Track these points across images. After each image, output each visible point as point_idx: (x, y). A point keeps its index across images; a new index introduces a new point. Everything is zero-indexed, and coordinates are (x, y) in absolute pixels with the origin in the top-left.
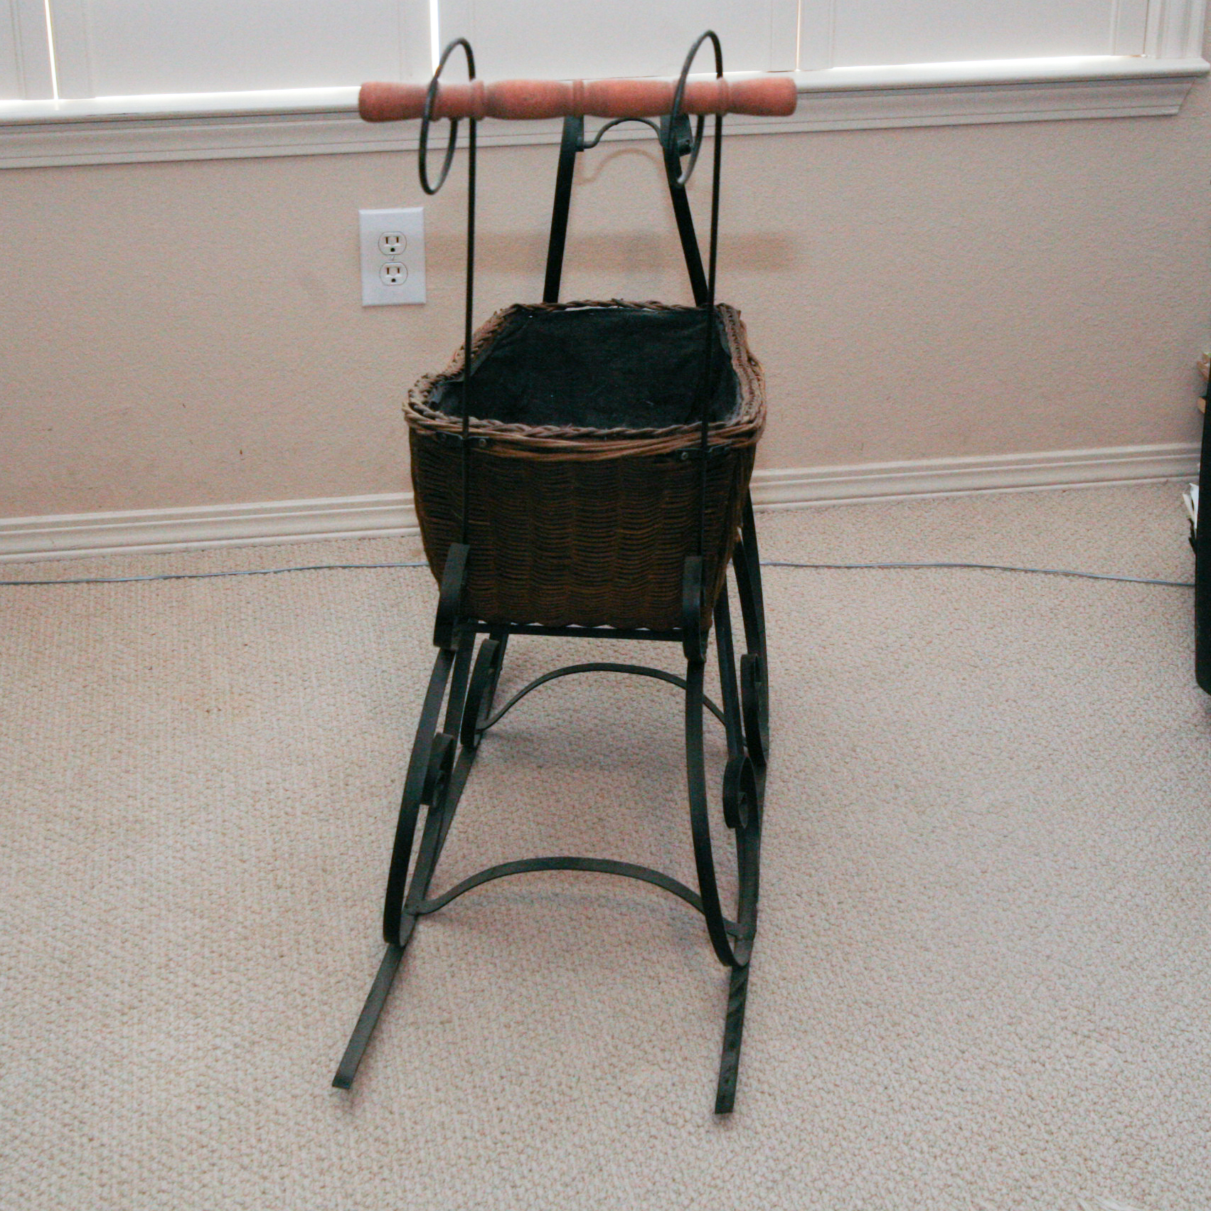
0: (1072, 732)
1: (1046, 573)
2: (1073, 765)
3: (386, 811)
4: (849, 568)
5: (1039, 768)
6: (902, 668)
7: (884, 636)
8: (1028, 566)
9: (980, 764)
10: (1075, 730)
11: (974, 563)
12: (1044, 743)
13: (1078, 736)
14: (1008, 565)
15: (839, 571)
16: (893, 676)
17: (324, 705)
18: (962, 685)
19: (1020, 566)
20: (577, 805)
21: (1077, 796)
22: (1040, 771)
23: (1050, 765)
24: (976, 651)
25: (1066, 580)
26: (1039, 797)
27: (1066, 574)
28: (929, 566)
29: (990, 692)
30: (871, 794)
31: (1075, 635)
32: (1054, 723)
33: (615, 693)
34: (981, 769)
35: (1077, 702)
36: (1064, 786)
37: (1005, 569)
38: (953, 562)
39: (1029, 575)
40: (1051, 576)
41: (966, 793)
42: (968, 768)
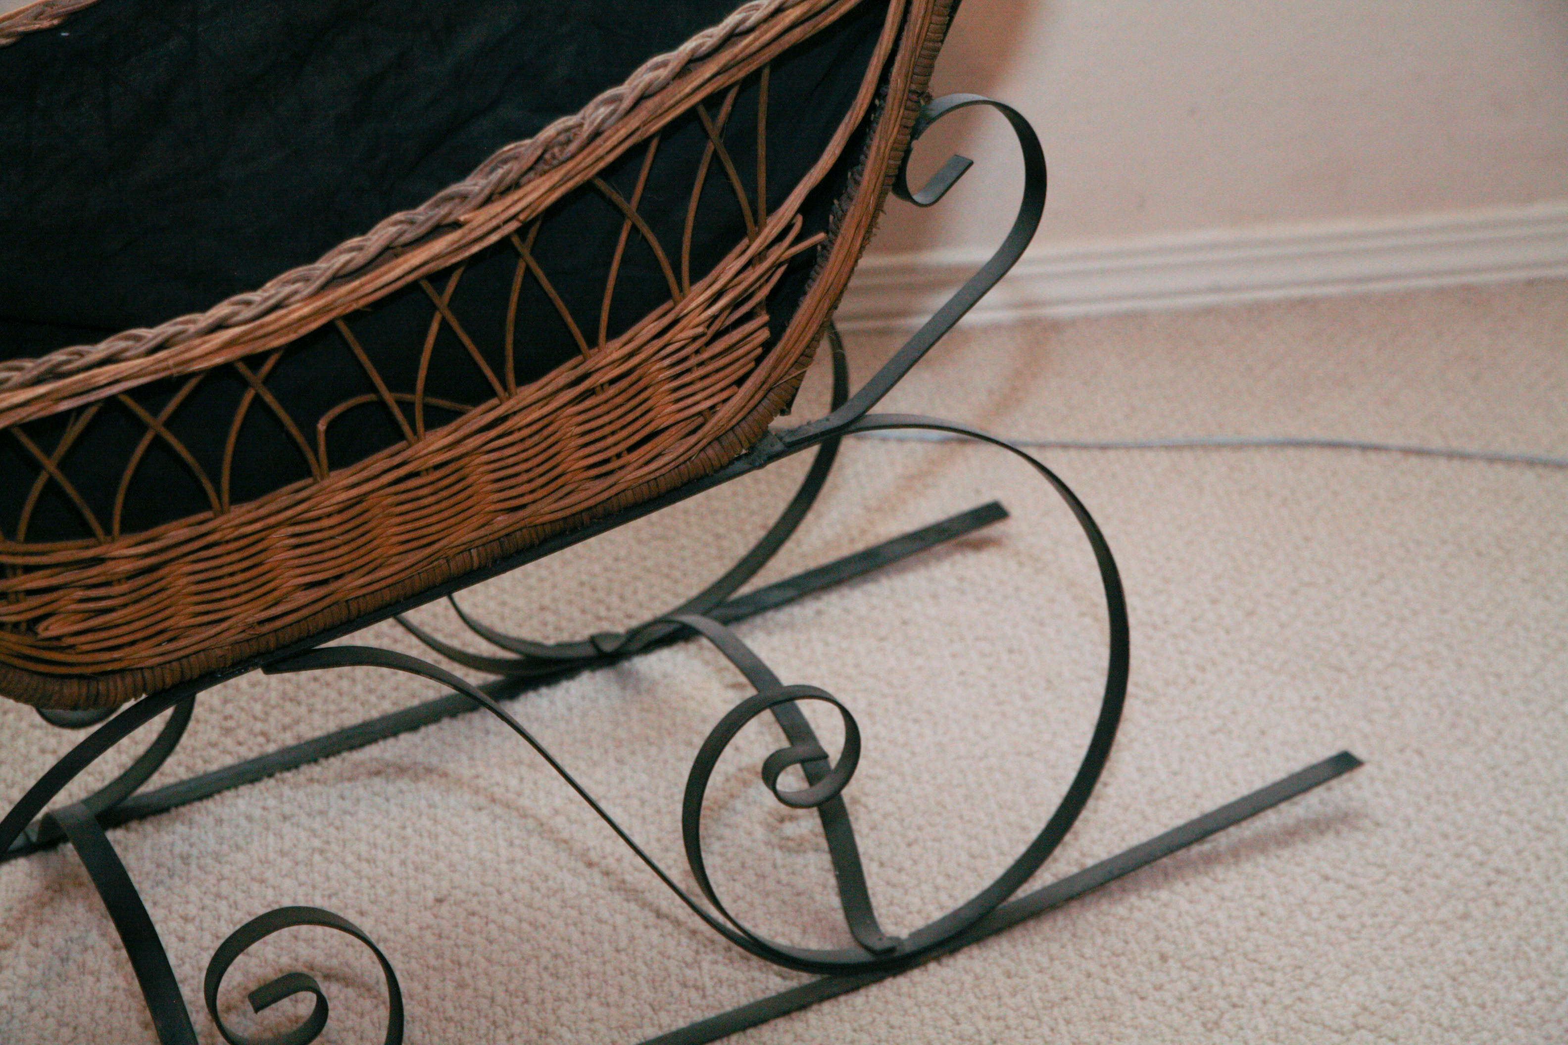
0: (1538, 828)
1: (1492, 459)
2: (1540, 910)
3: (101, 1011)
4: (1104, 448)
5: (1465, 916)
6: (1192, 671)
7: (1162, 598)
8: (1456, 444)
9: (1343, 905)
10: (1544, 824)
11: (1347, 437)
12: (1478, 855)
13: (1551, 840)
14: (1414, 443)
15: (1085, 455)
16: (1173, 691)
17: (35, 749)
18: (1311, 711)
19: (1437, 443)
20: (501, 996)
21: (1550, 991)
22: (1468, 925)
23: (1490, 909)
24: (1344, 635)
25: (1530, 476)
26: (1464, 990)
27: (1531, 463)
28: (1258, 445)
29: (1367, 728)
30: (1111, 974)
31: (1547, 598)
32: (1499, 805)
33: (617, 724)
34: (1342, 917)
35: (1549, 754)
36: (1521, 964)
37: (1407, 452)
38: (1306, 436)
39: (1456, 463)
40: (1500, 467)
41: (1309, 975)
42: (1315, 911)
